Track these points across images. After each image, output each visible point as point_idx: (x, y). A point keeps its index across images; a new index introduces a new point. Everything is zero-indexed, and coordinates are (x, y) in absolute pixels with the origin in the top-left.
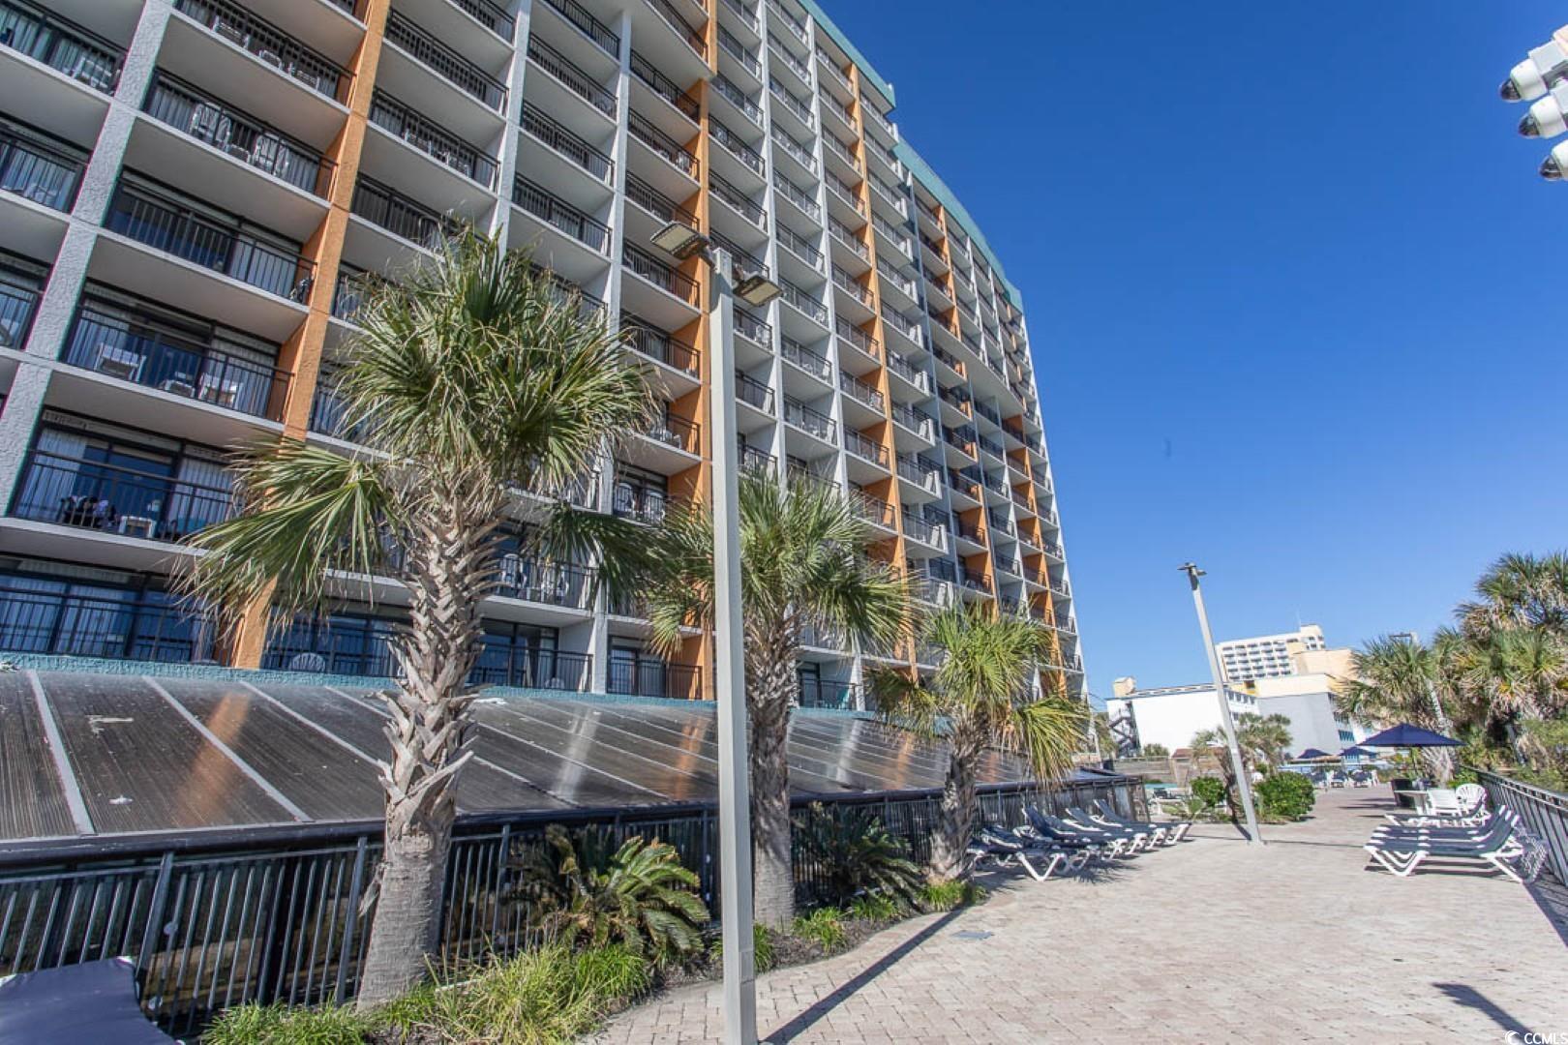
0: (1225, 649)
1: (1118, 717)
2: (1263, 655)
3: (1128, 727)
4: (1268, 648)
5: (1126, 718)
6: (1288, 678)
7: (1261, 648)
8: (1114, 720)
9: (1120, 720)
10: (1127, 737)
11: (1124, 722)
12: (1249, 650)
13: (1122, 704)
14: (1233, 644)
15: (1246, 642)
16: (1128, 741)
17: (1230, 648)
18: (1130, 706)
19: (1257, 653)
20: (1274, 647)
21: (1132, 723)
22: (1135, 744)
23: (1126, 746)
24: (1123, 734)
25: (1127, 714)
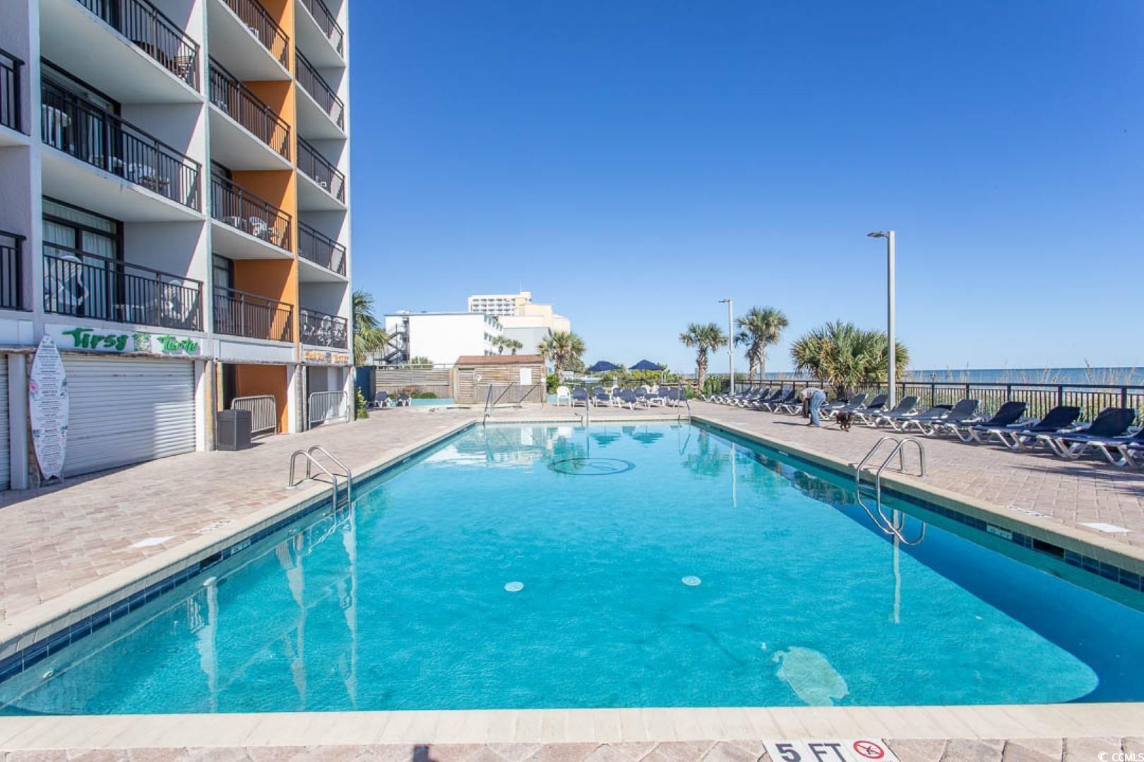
0: (474, 300)
1: (394, 331)
2: (497, 307)
3: (401, 341)
4: (500, 303)
5: (401, 333)
6: (514, 318)
7: (496, 302)
8: (390, 333)
9: (395, 335)
10: (398, 350)
11: (399, 336)
12: (488, 303)
13: (400, 320)
14: (480, 297)
15: (487, 297)
16: (399, 354)
17: (477, 300)
18: (406, 322)
19: (492, 305)
20: (503, 302)
21: (406, 339)
22: (405, 357)
23: (397, 359)
24: (396, 347)
25: (403, 330)
